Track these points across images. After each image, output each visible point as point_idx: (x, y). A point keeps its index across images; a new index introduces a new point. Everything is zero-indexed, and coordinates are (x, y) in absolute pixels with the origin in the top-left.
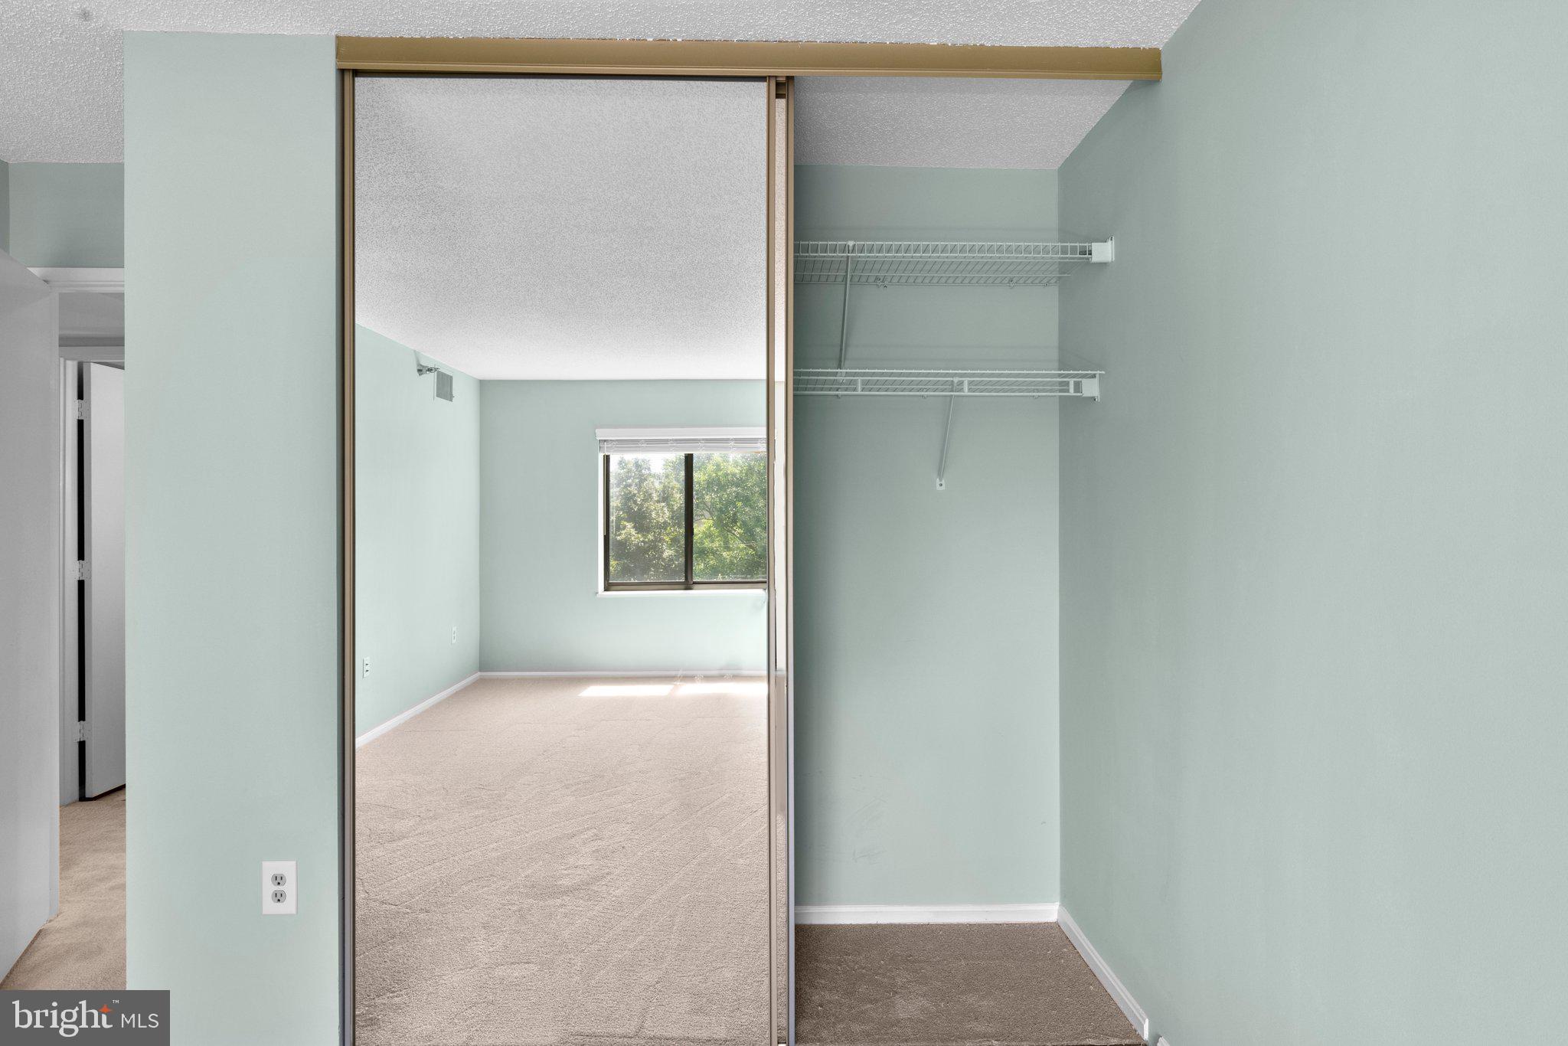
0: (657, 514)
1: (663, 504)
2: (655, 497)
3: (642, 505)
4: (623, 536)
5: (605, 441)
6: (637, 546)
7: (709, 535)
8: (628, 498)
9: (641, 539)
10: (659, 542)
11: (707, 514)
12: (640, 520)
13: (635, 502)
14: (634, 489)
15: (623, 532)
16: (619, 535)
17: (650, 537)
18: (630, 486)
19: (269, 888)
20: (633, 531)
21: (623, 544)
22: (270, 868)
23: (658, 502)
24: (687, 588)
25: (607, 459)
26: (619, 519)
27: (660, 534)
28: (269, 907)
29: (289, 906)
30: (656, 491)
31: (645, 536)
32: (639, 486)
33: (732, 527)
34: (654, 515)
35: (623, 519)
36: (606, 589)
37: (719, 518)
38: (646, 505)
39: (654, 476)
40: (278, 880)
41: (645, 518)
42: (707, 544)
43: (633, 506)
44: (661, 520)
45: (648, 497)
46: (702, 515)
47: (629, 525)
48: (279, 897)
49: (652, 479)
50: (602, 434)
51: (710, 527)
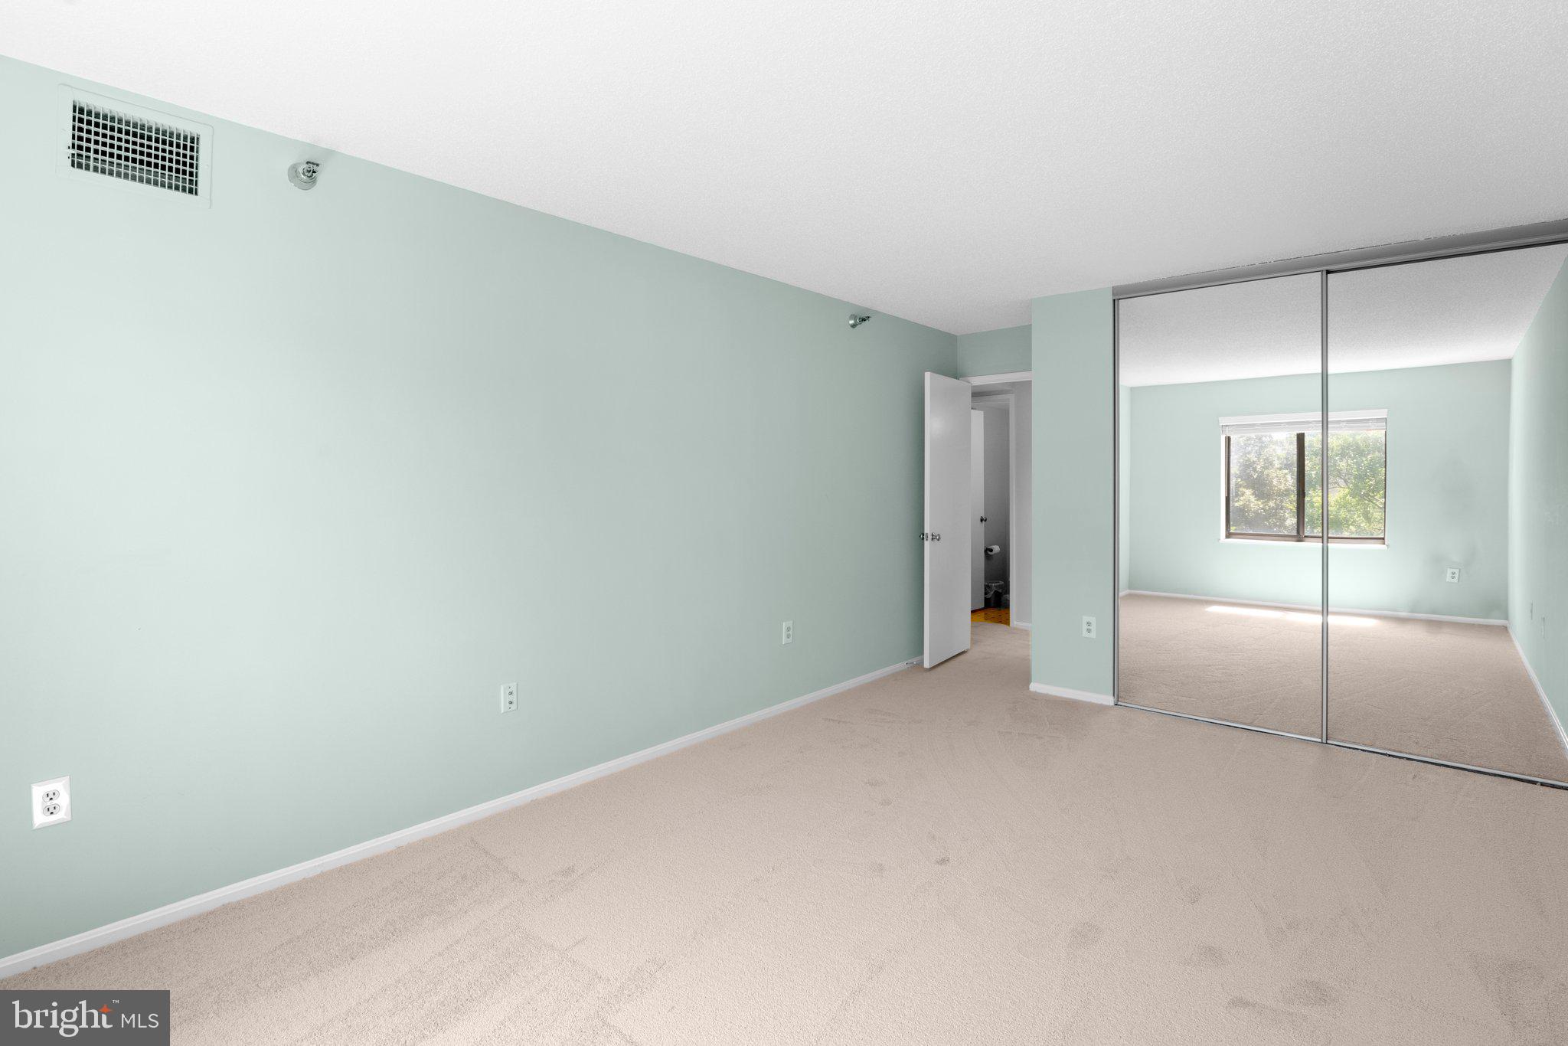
0: (1279, 481)
1: (1287, 471)
2: (1277, 464)
3: (1262, 472)
4: (1241, 503)
5: (1227, 426)
6: (1256, 512)
7: (1343, 505)
8: (1248, 465)
9: (1261, 506)
10: (1281, 509)
11: (1342, 482)
12: (1261, 487)
13: (1255, 470)
14: (1253, 457)
15: (1242, 498)
16: (1237, 501)
17: (1272, 504)
18: (1249, 453)
19: (1085, 627)
20: (1253, 498)
21: (1242, 510)
22: (1086, 619)
23: (1280, 469)
24: (1300, 540)
25: (1228, 439)
26: (1238, 486)
27: (1282, 501)
28: (1085, 634)
29: (1093, 635)
30: (1279, 458)
31: (1266, 503)
32: (1259, 455)
33: (1373, 497)
34: (1275, 482)
35: (1241, 486)
36: (1229, 535)
37: (1356, 486)
38: (1266, 472)
39: (1276, 443)
40: (1089, 624)
41: (1265, 485)
42: (1343, 514)
43: (1253, 473)
44: (1282, 487)
45: (1269, 463)
46: (1336, 483)
47: (1248, 492)
48: (1089, 631)
49: (1274, 447)
50: (1223, 421)
51: (1345, 496)
